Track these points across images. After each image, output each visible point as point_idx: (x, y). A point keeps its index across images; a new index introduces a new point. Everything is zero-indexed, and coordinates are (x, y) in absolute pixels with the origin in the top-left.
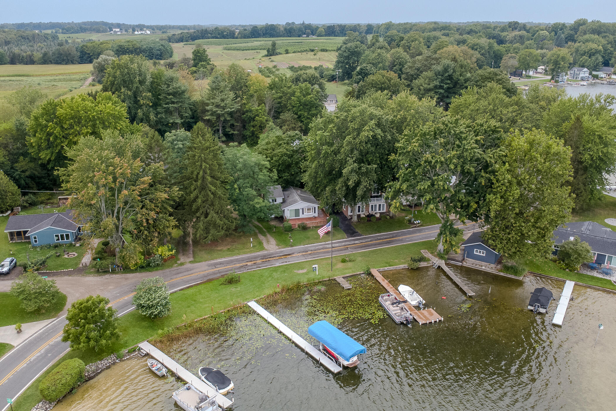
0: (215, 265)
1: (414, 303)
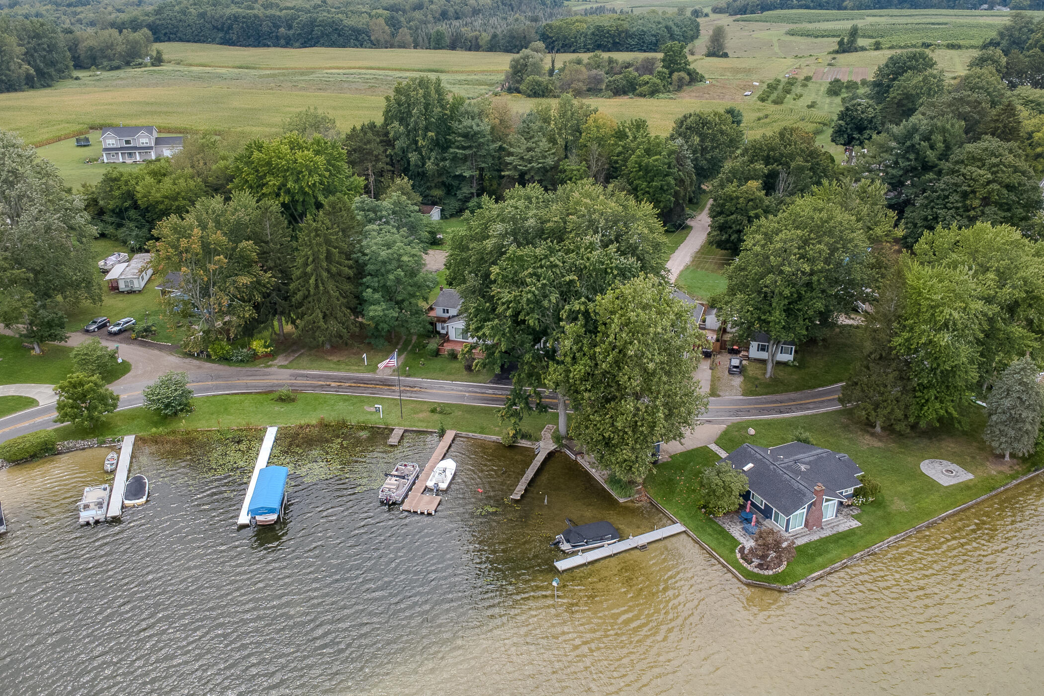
1: (430, 484)
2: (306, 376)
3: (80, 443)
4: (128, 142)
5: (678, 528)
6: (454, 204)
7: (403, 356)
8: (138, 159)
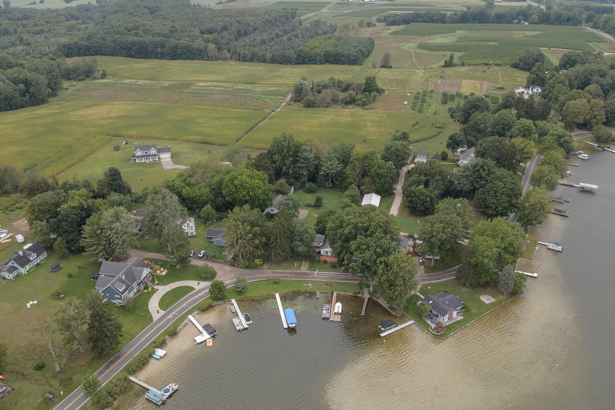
0: (275, 273)
1: (336, 311)
2: (278, 272)
3: (218, 303)
4: (146, 153)
5: (412, 322)
6: (298, 184)
7: (307, 262)
8: (151, 160)
